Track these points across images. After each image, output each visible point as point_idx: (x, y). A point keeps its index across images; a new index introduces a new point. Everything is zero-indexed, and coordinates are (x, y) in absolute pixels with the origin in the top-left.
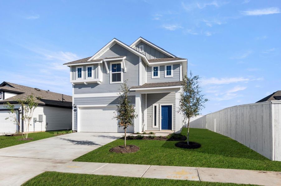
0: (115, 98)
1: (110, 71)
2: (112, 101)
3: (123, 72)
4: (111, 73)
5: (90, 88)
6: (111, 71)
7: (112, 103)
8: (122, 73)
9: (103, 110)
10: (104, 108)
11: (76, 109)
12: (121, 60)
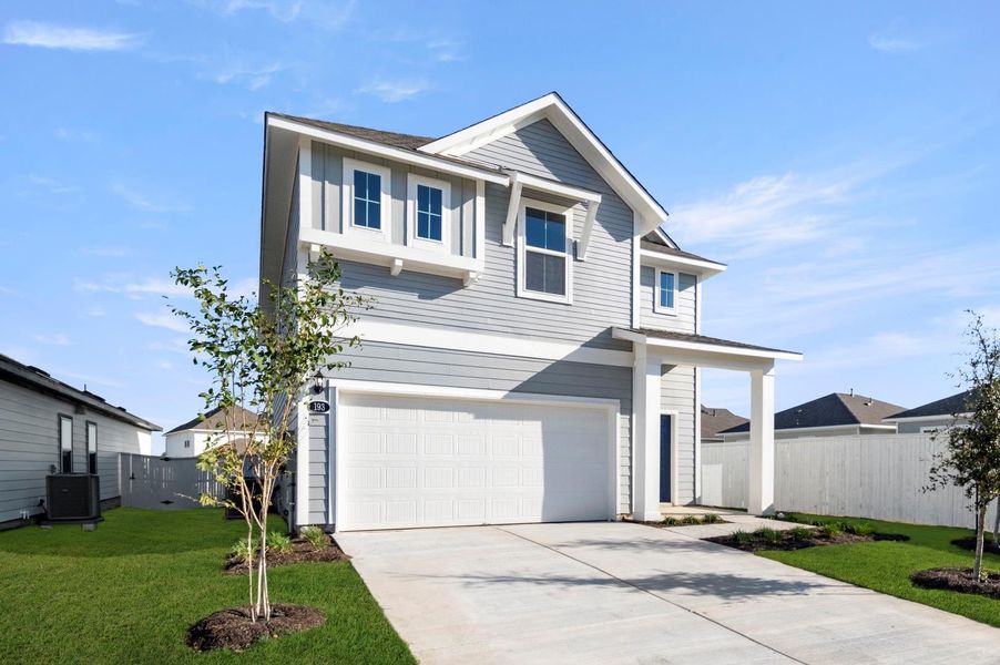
0: (541, 367)
1: (516, 238)
2: (526, 376)
3: (571, 257)
4: (523, 247)
5: (414, 297)
6: (522, 239)
7: (525, 388)
8: (569, 257)
9: (477, 417)
10: (481, 409)
11: (321, 398)
12: (569, 202)
